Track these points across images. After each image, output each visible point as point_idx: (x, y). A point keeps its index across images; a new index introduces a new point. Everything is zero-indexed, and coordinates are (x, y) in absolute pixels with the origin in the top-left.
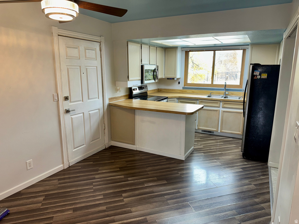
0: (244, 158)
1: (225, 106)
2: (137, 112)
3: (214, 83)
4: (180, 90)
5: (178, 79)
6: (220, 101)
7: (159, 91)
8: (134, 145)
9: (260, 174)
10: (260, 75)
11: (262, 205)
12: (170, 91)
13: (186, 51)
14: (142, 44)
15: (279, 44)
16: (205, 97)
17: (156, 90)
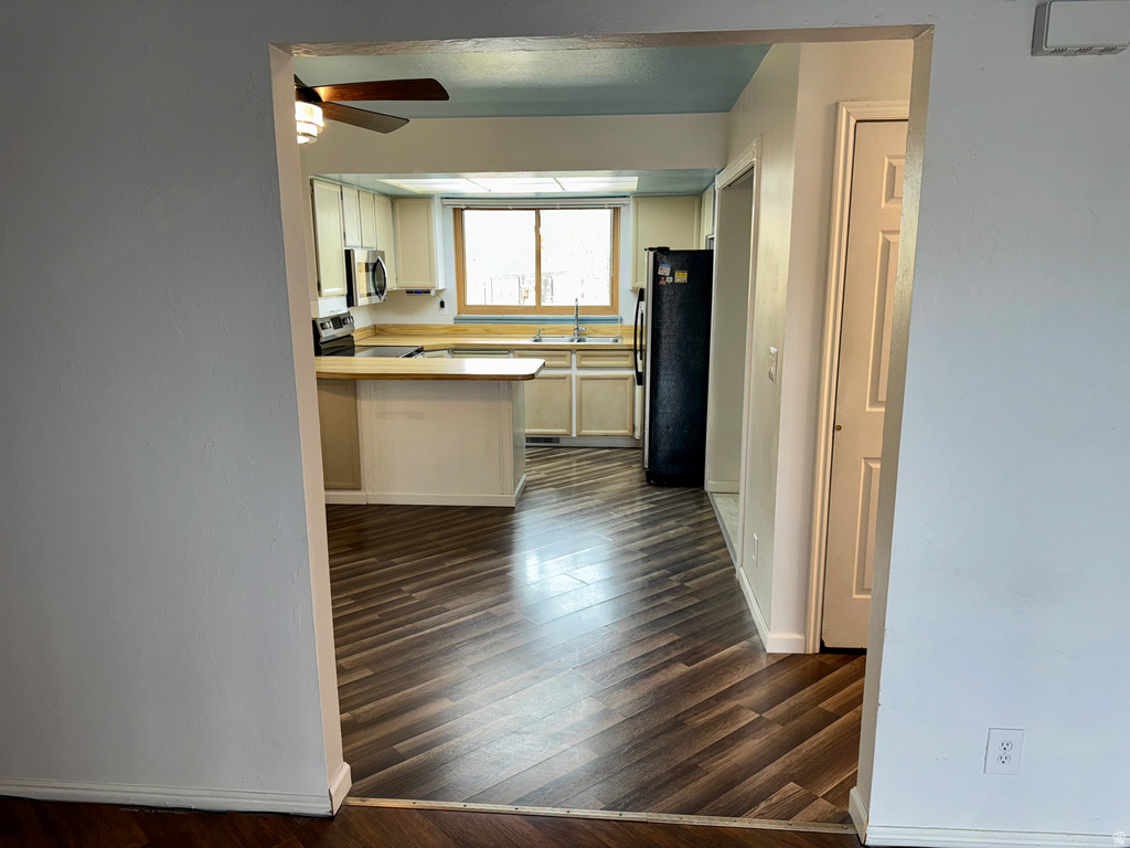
0: (650, 484)
1: (584, 363)
2: (363, 387)
3: (543, 304)
4: (447, 327)
5: (439, 292)
6: (570, 350)
7: (378, 331)
8: (359, 489)
9: (695, 507)
10: (672, 274)
11: (714, 553)
12: (413, 332)
13: (455, 209)
14: (342, 184)
15: (697, 197)
16: (528, 342)
17: (369, 328)
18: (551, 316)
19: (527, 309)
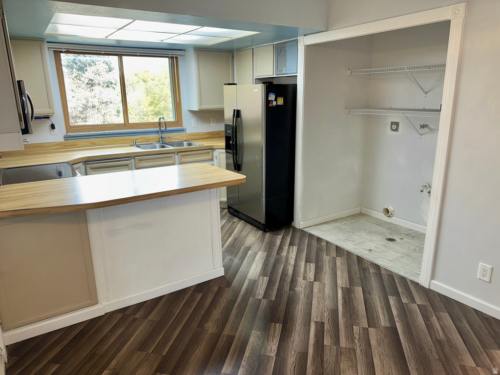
3: (131, 121)
8: (96, 304)
10: (276, 100)
13: (55, 51)
18: (140, 130)
19: (118, 126)
